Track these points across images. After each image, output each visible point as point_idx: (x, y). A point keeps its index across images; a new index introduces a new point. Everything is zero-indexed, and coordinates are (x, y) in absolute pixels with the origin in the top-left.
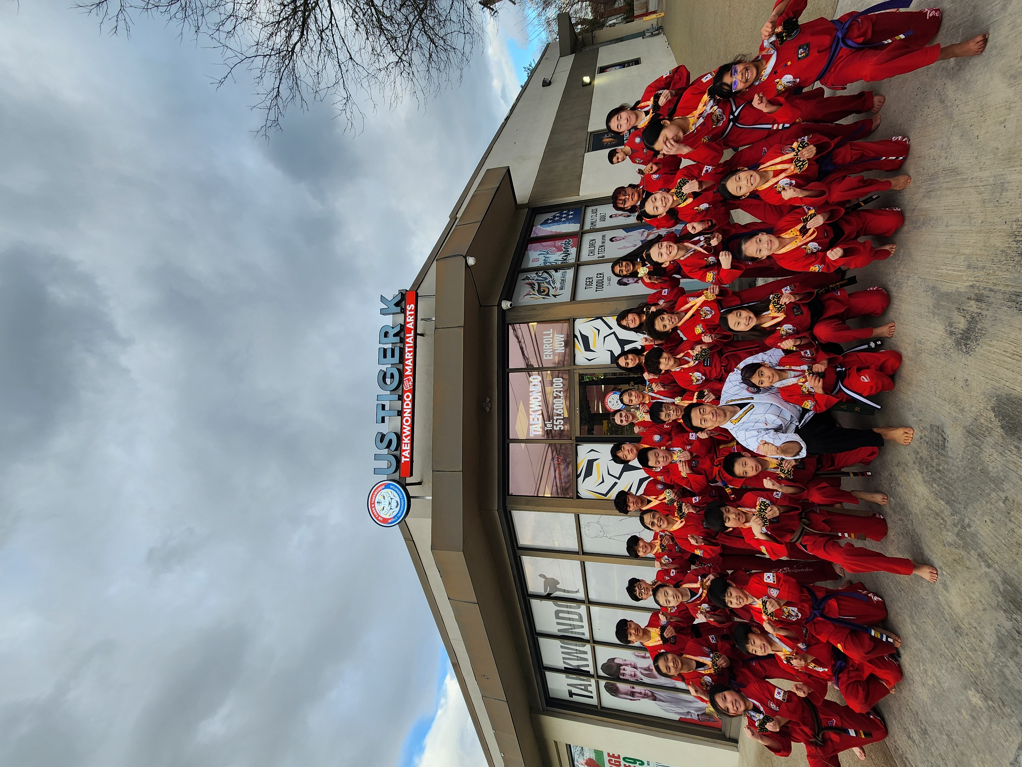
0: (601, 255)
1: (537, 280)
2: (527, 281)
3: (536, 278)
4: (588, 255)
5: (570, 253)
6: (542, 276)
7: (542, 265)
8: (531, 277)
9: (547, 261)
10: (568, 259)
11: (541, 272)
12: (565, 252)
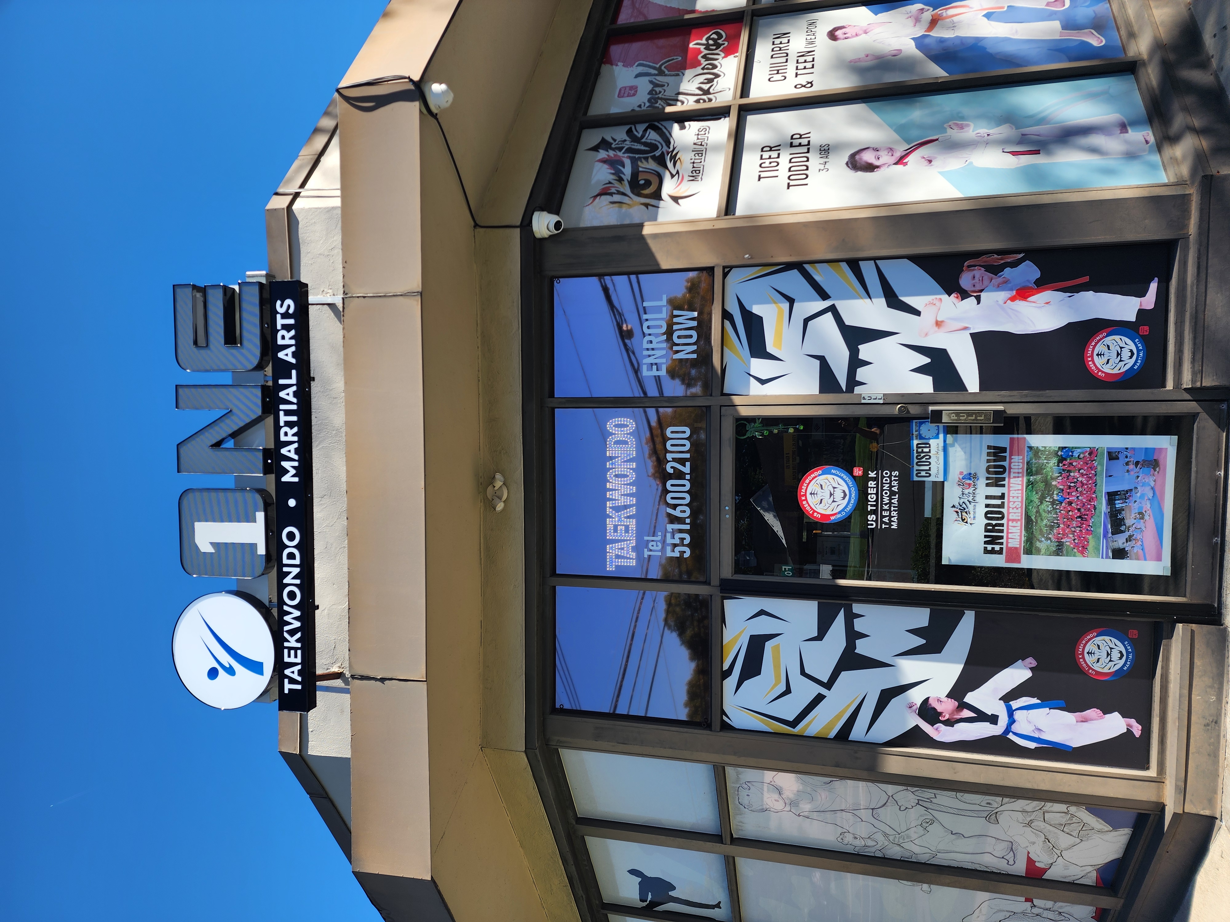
0: (802, 80)
1: (630, 150)
2: (602, 154)
3: (628, 144)
4: (769, 80)
5: (720, 71)
6: (644, 140)
7: (644, 106)
8: (615, 140)
9: (657, 96)
10: (713, 90)
11: (641, 128)
12: (708, 69)
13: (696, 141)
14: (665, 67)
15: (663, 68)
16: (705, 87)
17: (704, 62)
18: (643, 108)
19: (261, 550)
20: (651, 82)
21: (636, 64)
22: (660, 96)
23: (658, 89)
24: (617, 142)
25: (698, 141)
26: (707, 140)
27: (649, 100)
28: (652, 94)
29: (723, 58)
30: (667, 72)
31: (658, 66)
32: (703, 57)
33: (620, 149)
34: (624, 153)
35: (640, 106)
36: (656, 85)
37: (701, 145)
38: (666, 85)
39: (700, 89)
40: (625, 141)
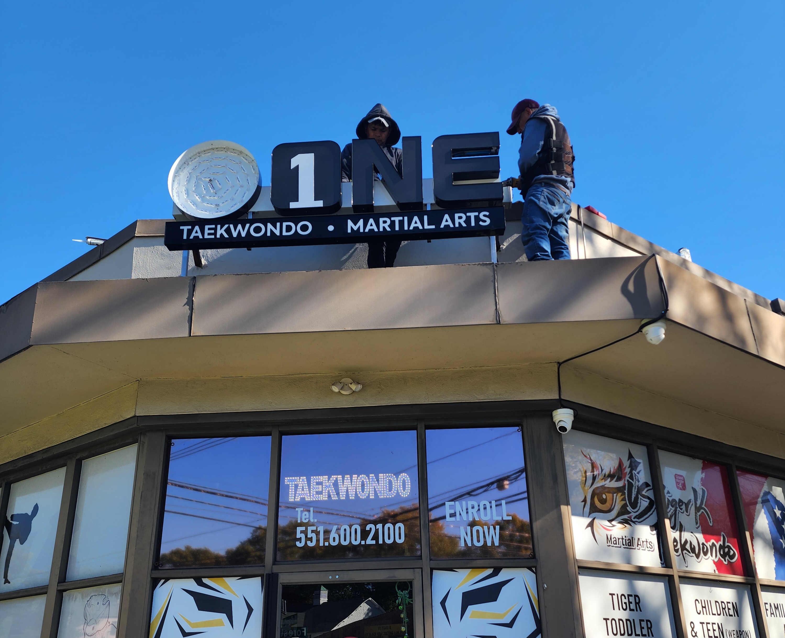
0: (698, 628)
1: (631, 485)
2: (626, 463)
3: (636, 484)
4: (697, 600)
5: (702, 559)
6: (640, 496)
7: (669, 496)
8: (638, 473)
9: (678, 506)
10: (686, 553)
11: (650, 494)
12: (703, 548)
13: (640, 539)
14: (703, 512)
15: (702, 510)
16: (688, 547)
17: (709, 544)
18: (667, 496)
19: (293, 205)
20: (690, 501)
21: (704, 488)
22: (678, 509)
23: (684, 507)
24: (637, 475)
25: (641, 542)
26: (642, 550)
27: (674, 500)
28: (679, 503)
29: (714, 561)
30: (699, 514)
31: (703, 506)
32: (713, 543)
33: (631, 477)
34: (628, 480)
35: (668, 492)
36: (687, 505)
37: (638, 544)
38: (688, 514)
39: (686, 542)
40: (639, 481)
